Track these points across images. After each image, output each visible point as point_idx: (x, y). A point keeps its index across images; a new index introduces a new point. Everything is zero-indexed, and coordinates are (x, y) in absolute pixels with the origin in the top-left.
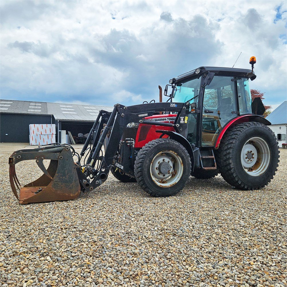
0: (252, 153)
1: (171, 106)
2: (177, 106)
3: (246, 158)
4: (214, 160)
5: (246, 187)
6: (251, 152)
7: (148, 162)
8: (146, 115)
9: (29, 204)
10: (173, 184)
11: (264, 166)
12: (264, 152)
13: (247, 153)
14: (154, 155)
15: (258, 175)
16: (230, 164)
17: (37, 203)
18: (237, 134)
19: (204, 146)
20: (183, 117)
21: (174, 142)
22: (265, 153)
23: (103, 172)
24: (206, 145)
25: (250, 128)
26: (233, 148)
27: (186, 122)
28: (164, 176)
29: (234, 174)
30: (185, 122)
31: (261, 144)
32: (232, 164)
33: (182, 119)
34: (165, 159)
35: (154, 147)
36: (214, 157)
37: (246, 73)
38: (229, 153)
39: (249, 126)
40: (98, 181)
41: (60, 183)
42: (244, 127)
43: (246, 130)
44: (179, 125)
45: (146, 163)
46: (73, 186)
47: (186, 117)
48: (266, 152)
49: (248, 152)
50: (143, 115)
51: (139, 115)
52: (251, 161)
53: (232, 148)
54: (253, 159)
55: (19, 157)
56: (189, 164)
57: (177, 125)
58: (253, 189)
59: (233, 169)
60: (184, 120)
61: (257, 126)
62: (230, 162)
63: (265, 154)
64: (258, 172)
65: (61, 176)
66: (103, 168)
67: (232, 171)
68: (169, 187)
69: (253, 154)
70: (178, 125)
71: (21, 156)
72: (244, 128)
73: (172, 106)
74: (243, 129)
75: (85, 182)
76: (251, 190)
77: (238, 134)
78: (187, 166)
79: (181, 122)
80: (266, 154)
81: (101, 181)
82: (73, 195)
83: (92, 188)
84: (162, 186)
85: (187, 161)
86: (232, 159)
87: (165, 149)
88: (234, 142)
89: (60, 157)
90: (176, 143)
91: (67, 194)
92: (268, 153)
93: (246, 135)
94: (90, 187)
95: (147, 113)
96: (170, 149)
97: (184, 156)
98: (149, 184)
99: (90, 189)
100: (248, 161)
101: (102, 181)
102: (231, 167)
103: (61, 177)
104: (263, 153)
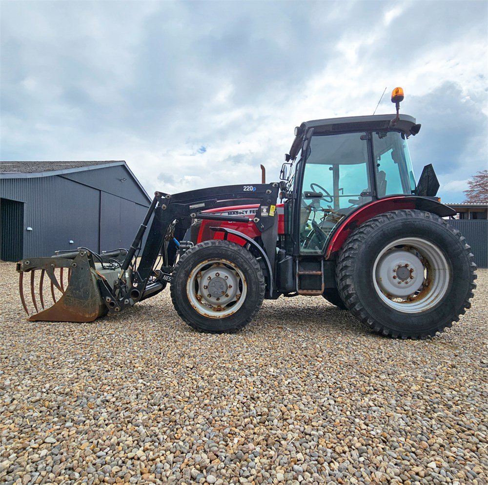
0: (409, 268)
1: (244, 190)
2: (255, 189)
3: (394, 277)
4: (321, 278)
5: (385, 332)
6: (406, 266)
7: (182, 275)
8: (203, 205)
9: (37, 321)
10: (229, 315)
11: (435, 295)
12: (437, 268)
13: (397, 267)
14: (192, 265)
15: (419, 311)
16: (347, 286)
17: (46, 321)
18: (362, 232)
19: (305, 254)
20: (267, 207)
21: (230, 246)
22: (439, 269)
23: (135, 288)
24: (309, 253)
25: (393, 220)
26: (354, 258)
27: (272, 214)
28: (218, 299)
29: (357, 306)
30: (270, 215)
31: (430, 252)
32: (352, 287)
33: (265, 210)
34: (219, 272)
35: (193, 253)
36: (321, 272)
37: (389, 121)
38: (346, 267)
39: (393, 218)
40: (127, 300)
41: (72, 299)
42: (380, 218)
43: (383, 225)
44: (258, 220)
45: (180, 278)
46: (88, 304)
47: (272, 206)
48: (441, 267)
49: (399, 267)
50: (197, 205)
51: (191, 206)
52: (407, 283)
53: (351, 257)
54: (412, 280)
55: (27, 263)
56: (258, 283)
57: (254, 220)
58: (403, 338)
59: (355, 295)
60: (268, 211)
61: (411, 215)
62: (347, 283)
63: (439, 272)
64: (422, 304)
65: (74, 289)
66: (136, 283)
67: (351, 299)
68: (221, 318)
69: (411, 271)
70: (256, 220)
71: (29, 262)
72: (379, 220)
73: (247, 190)
74: (377, 223)
75: (108, 300)
76: (400, 338)
77: (365, 232)
78: (254, 287)
79: (262, 214)
80: (442, 271)
81: (132, 300)
82: (89, 316)
83: (117, 309)
84: (208, 315)
85: (253, 278)
86: (351, 277)
87: (213, 257)
88: (356, 246)
89: (73, 264)
90: (233, 246)
91: (81, 314)
92: (444, 269)
93: (384, 234)
94: (115, 307)
95: (203, 202)
96: (221, 256)
97: (248, 269)
98: (186, 311)
99: (115, 310)
100: (399, 283)
101: (134, 300)
102: (350, 292)
103: (74, 291)
104: (435, 269)
